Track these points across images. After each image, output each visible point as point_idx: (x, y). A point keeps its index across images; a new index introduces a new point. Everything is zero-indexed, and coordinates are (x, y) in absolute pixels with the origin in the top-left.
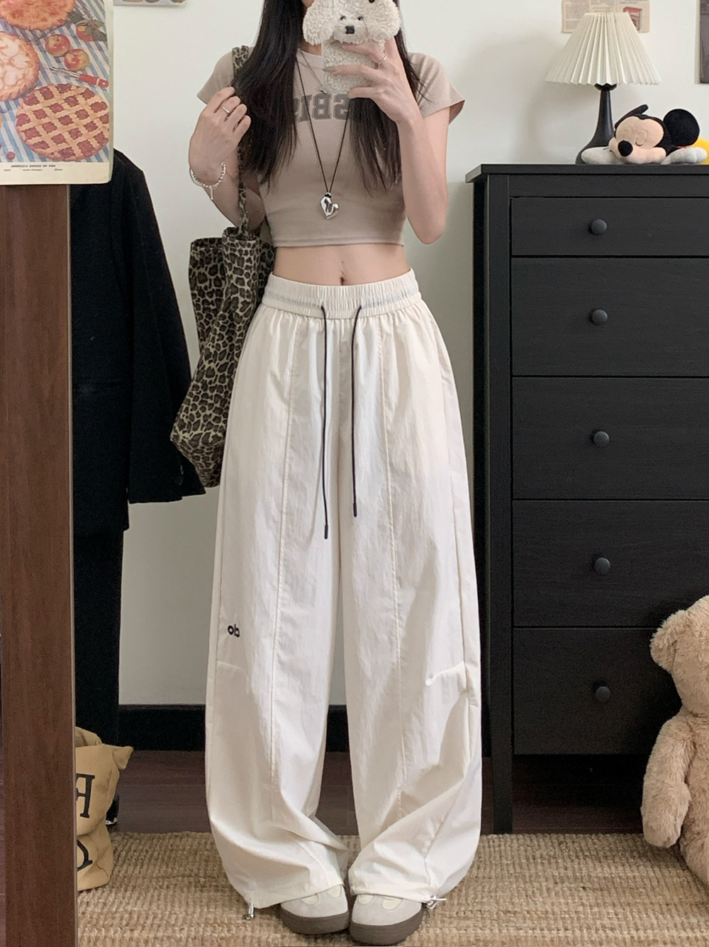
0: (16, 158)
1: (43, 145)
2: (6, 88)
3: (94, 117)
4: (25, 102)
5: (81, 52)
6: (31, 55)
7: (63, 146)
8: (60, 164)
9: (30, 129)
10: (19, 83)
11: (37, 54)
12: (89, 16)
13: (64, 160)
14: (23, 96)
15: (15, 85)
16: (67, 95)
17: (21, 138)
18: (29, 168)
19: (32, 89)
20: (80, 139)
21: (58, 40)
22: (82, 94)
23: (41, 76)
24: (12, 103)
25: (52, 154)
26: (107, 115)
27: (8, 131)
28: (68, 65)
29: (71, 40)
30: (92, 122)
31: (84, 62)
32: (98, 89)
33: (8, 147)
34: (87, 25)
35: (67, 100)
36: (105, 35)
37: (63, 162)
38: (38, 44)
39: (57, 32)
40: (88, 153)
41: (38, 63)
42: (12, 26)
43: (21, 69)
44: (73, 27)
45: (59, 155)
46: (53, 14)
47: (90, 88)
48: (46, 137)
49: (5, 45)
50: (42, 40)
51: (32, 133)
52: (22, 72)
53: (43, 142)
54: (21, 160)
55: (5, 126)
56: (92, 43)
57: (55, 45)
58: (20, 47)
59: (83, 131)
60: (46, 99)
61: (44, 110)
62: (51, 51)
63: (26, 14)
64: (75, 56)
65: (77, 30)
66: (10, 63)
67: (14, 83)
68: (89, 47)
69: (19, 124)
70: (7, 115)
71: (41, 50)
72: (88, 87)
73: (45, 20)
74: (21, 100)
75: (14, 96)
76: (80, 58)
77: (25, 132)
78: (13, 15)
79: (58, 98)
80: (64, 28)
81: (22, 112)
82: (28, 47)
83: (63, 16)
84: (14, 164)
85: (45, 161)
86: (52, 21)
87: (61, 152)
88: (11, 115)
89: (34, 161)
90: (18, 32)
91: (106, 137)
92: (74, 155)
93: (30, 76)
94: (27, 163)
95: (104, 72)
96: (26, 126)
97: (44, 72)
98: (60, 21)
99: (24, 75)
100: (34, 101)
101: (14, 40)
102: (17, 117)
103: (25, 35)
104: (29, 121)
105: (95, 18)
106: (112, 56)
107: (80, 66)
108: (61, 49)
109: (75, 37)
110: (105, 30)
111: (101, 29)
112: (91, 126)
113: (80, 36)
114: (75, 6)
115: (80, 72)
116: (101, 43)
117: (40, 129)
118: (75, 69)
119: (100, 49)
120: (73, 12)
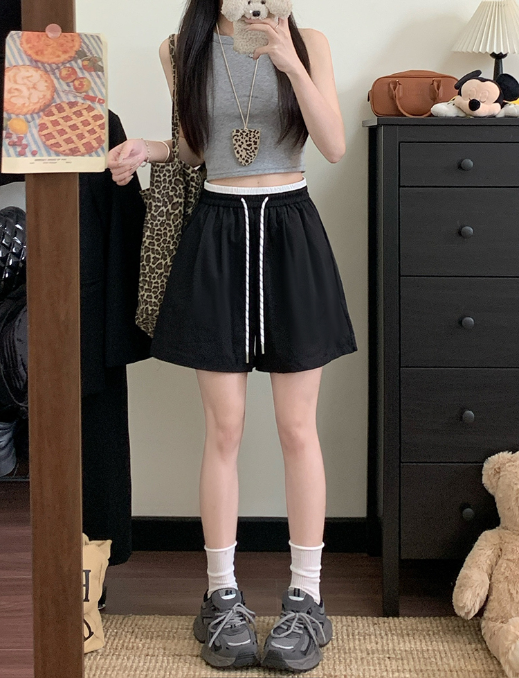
0: (38, 154)
2: (31, 105)
3: (94, 125)
4: (44, 115)
5: (85, 79)
6: (49, 82)
7: (72, 146)
8: (69, 158)
9: (48, 133)
10: (41, 101)
11: (52, 81)
12: (91, 53)
13: (73, 155)
14: (43, 110)
16: (75, 109)
17: (42, 140)
18: (47, 161)
19: (49, 105)
20: (84, 141)
21: (69, 71)
22: (85, 109)
23: (56, 96)
24: (35, 116)
25: (64, 151)
26: (103, 124)
27: (32, 135)
28: (76, 89)
30: (93, 129)
31: (88, 86)
32: (97, 105)
33: (32, 147)
34: (89, 60)
35: (74, 113)
36: (102, 67)
38: (54, 74)
39: (68, 65)
40: (90, 150)
41: (54, 86)
42: (36, 61)
43: (42, 91)
44: (79, 61)
45: (68, 152)
46: (65, 52)
48: (60, 139)
49: (30, 75)
50: (56, 71)
51: (49, 136)
53: (57, 143)
54: (42, 155)
55: (30, 132)
56: (93, 73)
57: (66, 74)
58: (41, 76)
59: (87, 134)
60: (59, 112)
61: (58, 120)
62: (63, 79)
63: (46, 52)
64: (81, 82)
65: (82, 63)
66: (34, 88)
67: (37, 101)
68: (91, 75)
69: (41, 130)
70: (32, 124)
71: (56, 77)
72: (91, 103)
73: (59, 56)
74: (41, 114)
75: (36, 111)
76: (84, 84)
77: (44, 135)
78: (37, 53)
79: (68, 112)
80: (73, 62)
81: (43, 122)
82: (47, 75)
83: (73, 54)
84: (37, 158)
85: (59, 156)
86: (64, 57)
87: (71, 150)
88: (35, 124)
89: (51, 156)
90: (40, 65)
91: (103, 139)
92: (80, 151)
93: (48, 96)
94: (46, 157)
95: (102, 93)
96: (45, 132)
97: (58, 94)
98: (71, 57)
99: (44, 96)
100: (51, 114)
101: (37, 71)
102: (39, 125)
103: (45, 68)
104: (47, 128)
105: (95, 55)
106: (107, 81)
107: (85, 88)
108: (70, 77)
109: (80, 69)
112: (92, 132)
113: (84, 68)
114: (81, 47)
115: (85, 94)
116: (100, 73)
118: (80, 92)
119: (99, 77)
120: (79, 51)
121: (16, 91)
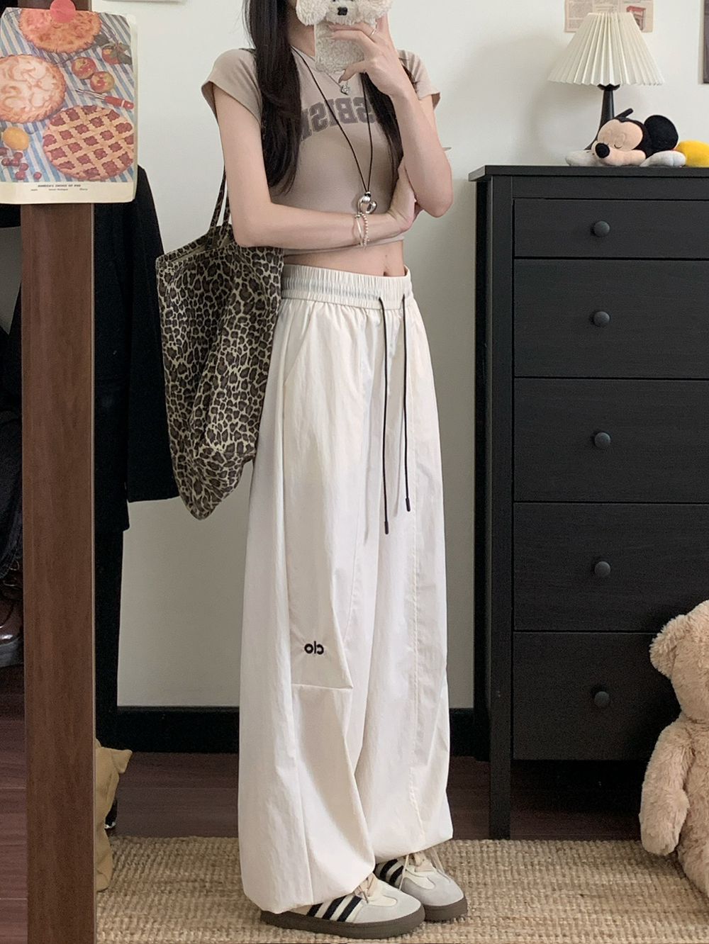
0: (42, 178)
1: (69, 165)
2: (34, 109)
3: (118, 138)
4: (51, 123)
5: (106, 75)
6: (57, 77)
7: (88, 166)
8: (85, 184)
9: (56, 149)
10: (46, 104)
11: (63, 77)
12: (115, 39)
13: (89, 180)
14: (49, 117)
15: (42, 107)
16: (91, 116)
17: (48, 158)
18: (54, 188)
19: (58, 110)
20: (105, 160)
21: (84, 63)
22: (106, 115)
23: (67, 97)
24: (39, 124)
25: (78, 174)
26: (131, 136)
27: (35, 151)
28: (93, 87)
29: (96, 62)
30: (117, 143)
31: (109, 84)
32: (123, 111)
33: (35, 167)
34: (112, 48)
35: (92, 121)
36: (130, 59)
37: (89, 182)
38: (64, 66)
39: (83, 55)
40: (113, 173)
41: (64, 84)
42: (41, 49)
43: (47, 91)
44: (99, 50)
45: (84, 175)
46: (80, 37)
47: (115, 110)
48: (72, 157)
49: (32, 68)
50: (68, 63)
51: (58, 153)
52: (49, 93)
53: (69, 162)
54: (47, 179)
55: (32, 147)
56: (117, 66)
57: (81, 68)
58: (47, 69)
59: (108, 151)
60: (72, 120)
61: (70, 130)
62: (77, 74)
63: (52, 37)
64: (101, 78)
65: (103, 54)
66: (37, 86)
67: (41, 105)
68: (115, 69)
69: (46, 145)
70: (34, 136)
71: (67, 71)
72: (113, 108)
73: (71, 43)
74: (47, 122)
75: (40, 118)
76: (105, 80)
77: (51, 152)
78: (41, 39)
79: (83, 119)
80: (90, 51)
81: (49, 133)
82: (55, 69)
83: (90, 40)
84: (42, 182)
85: (71, 180)
86: (78, 43)
87: (86, 172)
88: (38, 135)
89: (60, 181)
90: (45, 54)
91: (130, 158)
92: (99, 175)
93: (57, 98)
94: (53, 182)
95: (129, 94)
96: (52, 147)
97: (70, 94)
98: (86, 44)
99: (51, 97)
100: (60, 122)
101: (41, 63)
102: (44, 138)
103: (52, 58)
104: (55, 141)
105: (120, 41)
106: (136, 78)
107: (105, 88)
108: (87, 71)
109: (100, 60)
110: (130, 54)
111: (126, 53)
112: (115, 147)
113: (105, 59)
114: (101, 29)
115: (106, 94)
116: (126, 66)
117: (66, 149)
118: (100, 91)
119: (125, 71)
120: (99, 35)
121: (12, 90)
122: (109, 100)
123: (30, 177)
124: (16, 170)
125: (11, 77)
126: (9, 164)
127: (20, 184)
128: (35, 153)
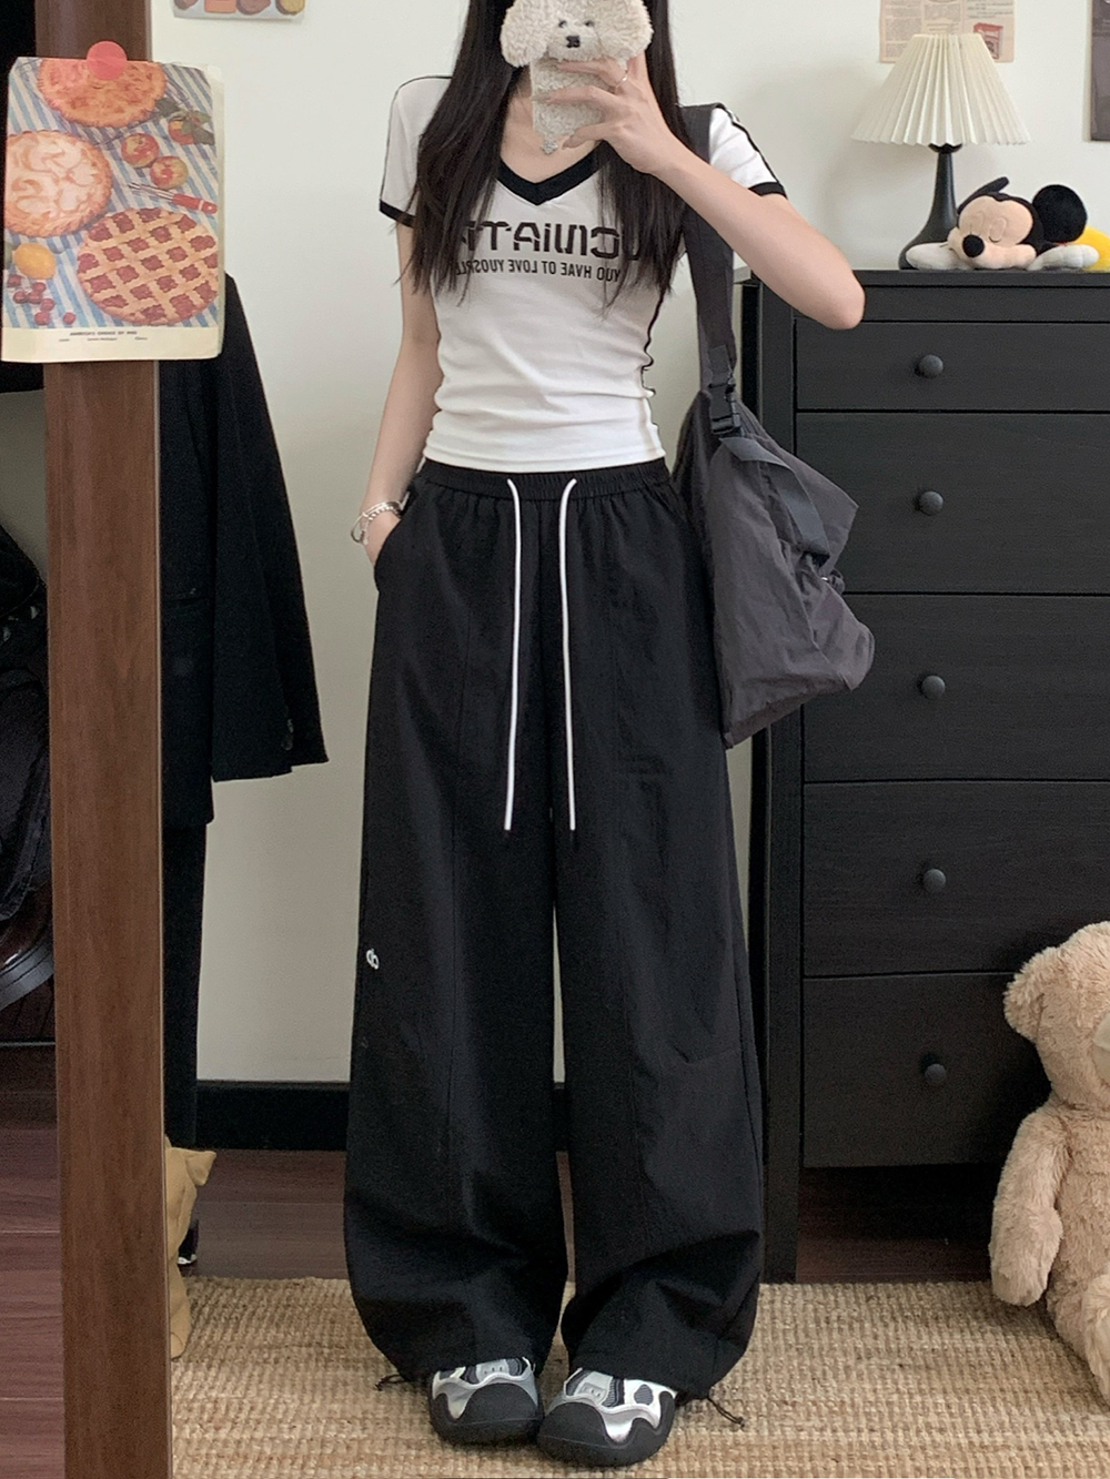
1: (118, 301)
3: (194, 258)
4: (90, 237)
5: (175, 161)
8: (143, 331)
9: (98, 276)
14: (86, 227)
15: (76, 211)
22: (176, 223)
26: (215, 256)
29: (159, 141)
31: (180, 175)
33: (65, 305)
37: (149, 328)
40: (186, 313)
43: (84, 186)
45: (142, 317)
47: (189, 215)
49: (59, 151)
52: (86, 191)
57: (136, 149)
61: (119, 247)
65: (169, 126)
67: (74, 208)
69: (83, 270)
72: (187, 212)
76: (173, 170)
77: (90, 281)
80: (150, 124)
82: (95, 152)
87: (146, 312)
89: (104, 326)
91: (214, 289)
92: (164, 316)
95: (210, 190)
96: (91, 273)
97: (119, 192)
100: (104, 234)
106: (222, 165)
108: (144, 156)
110: (212, 128)
111: (206, 126)
112: (191, 273)
117: (113, 277)
118: (166, 186)
121: (29, 186)
122: (180, 200)
123: (57, 321)
124: (35, 310)
125: (28, 167)
126: (24, 300)
127: (43, 331)
128: (65, 283)
